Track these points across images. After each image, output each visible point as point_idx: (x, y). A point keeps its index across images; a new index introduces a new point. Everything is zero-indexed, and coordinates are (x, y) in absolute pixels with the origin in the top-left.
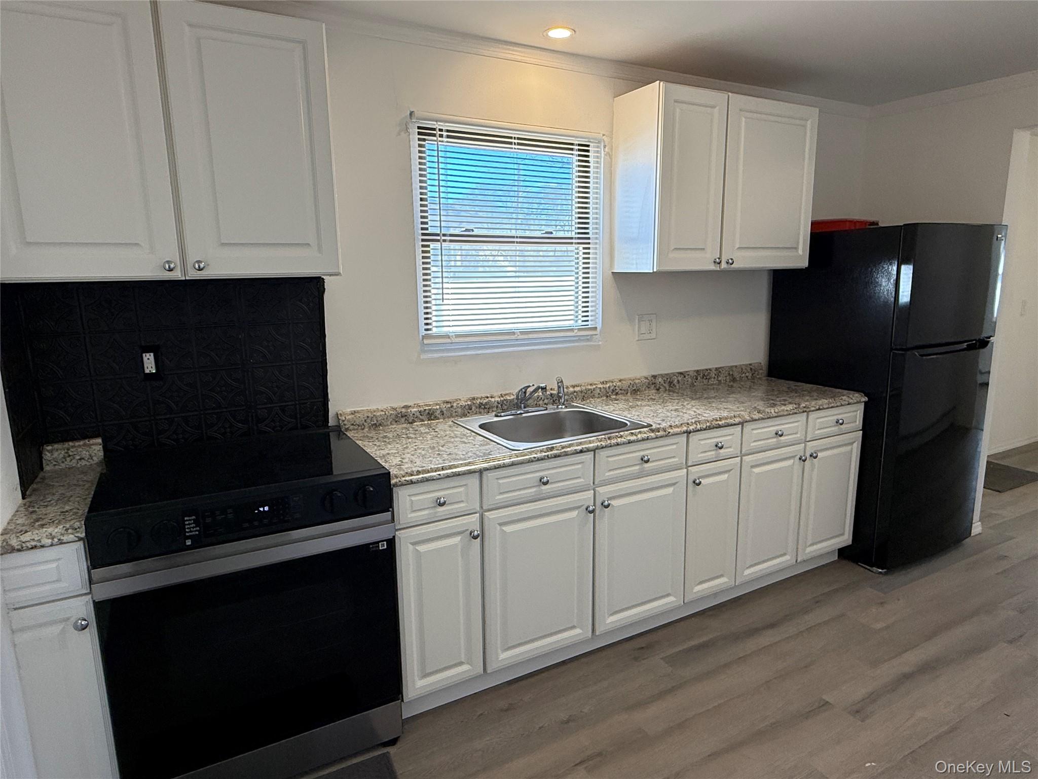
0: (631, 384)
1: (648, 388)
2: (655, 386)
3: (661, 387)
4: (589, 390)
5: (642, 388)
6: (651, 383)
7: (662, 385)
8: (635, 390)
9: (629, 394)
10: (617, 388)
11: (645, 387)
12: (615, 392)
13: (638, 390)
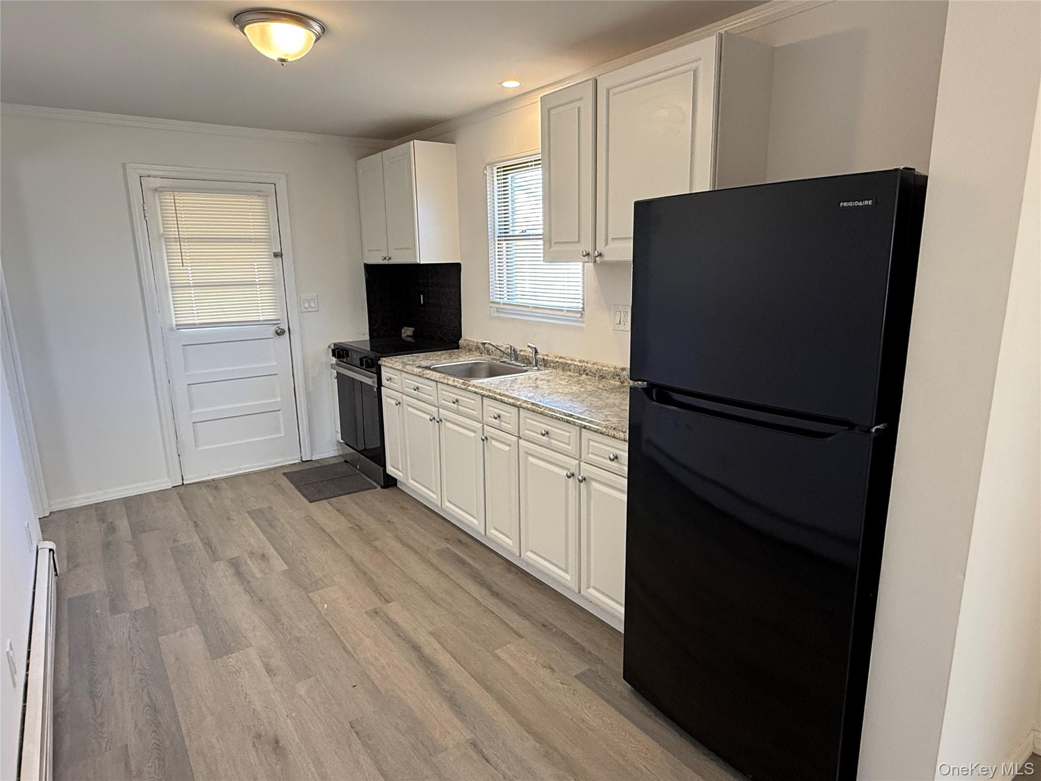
0: (598, 369)
1: (613, 378)
2: (619, 379)
3: (625, 381)
4: (567, 364)
5: (609, 376)
6: (615, 374)
7: (626, 379)
8: (601, 376)
9: (597, 378)
10: (587, 368)
11: (610, 376)
12: (585, 371)
13: (605, 377)
